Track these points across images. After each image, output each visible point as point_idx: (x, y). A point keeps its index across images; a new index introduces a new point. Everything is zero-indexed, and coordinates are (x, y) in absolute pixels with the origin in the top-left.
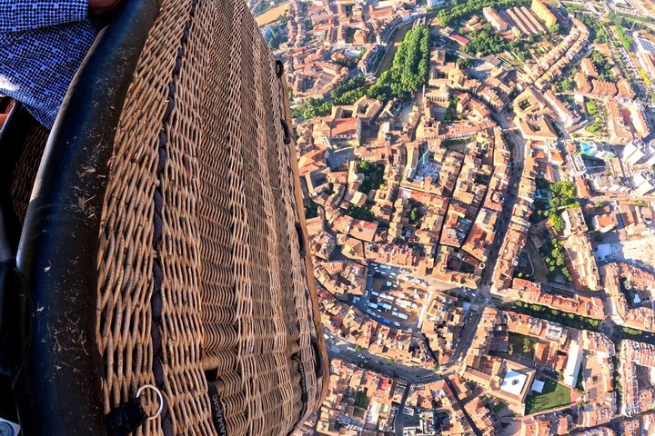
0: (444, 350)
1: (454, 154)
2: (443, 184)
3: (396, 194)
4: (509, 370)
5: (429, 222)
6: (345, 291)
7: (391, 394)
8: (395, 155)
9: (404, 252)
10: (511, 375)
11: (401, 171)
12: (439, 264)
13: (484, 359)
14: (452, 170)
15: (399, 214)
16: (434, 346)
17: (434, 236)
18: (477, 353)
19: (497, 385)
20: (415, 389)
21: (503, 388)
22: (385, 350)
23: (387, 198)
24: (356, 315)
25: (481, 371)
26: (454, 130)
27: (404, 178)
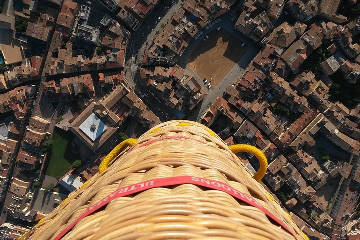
0: (152, 78)
1: (324, 181)
2: (300, 153)
3: (315, 104)
4: (106, 127)
5: (271, 120)
6: (247, 8)
7: (130, 11)
8: (356, 125)
9: (256, 82)
10: (101, 127)
11: (336, 122)
12: (228, 108)
13: (127, 109)
14: (308, 170)
15: (293, 97)
16: (159, 70)
17: (256, 117)
18: (137, 105)
19: (98, 112)
20: (126, 36)
21: (93, 115)
22: (175, 23)
23: (316, 94)
24: (219, 9)
25: (118, 103)
26: (350, 198)
27: (327, 120)
